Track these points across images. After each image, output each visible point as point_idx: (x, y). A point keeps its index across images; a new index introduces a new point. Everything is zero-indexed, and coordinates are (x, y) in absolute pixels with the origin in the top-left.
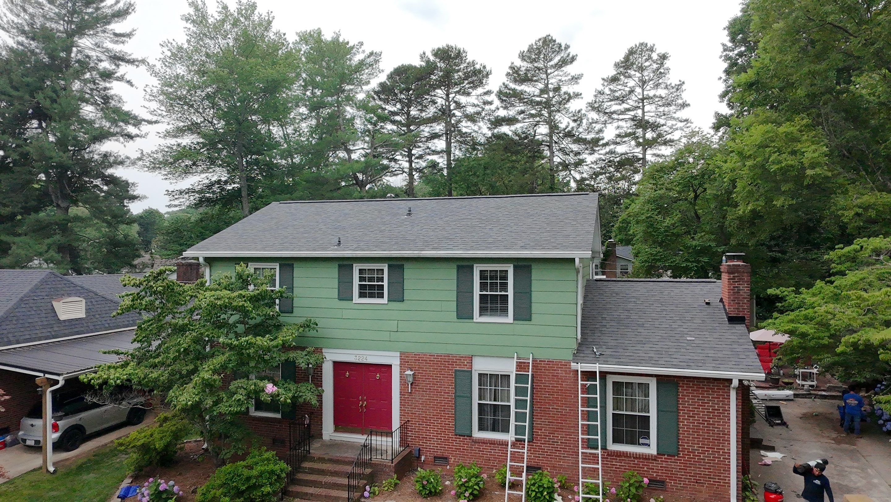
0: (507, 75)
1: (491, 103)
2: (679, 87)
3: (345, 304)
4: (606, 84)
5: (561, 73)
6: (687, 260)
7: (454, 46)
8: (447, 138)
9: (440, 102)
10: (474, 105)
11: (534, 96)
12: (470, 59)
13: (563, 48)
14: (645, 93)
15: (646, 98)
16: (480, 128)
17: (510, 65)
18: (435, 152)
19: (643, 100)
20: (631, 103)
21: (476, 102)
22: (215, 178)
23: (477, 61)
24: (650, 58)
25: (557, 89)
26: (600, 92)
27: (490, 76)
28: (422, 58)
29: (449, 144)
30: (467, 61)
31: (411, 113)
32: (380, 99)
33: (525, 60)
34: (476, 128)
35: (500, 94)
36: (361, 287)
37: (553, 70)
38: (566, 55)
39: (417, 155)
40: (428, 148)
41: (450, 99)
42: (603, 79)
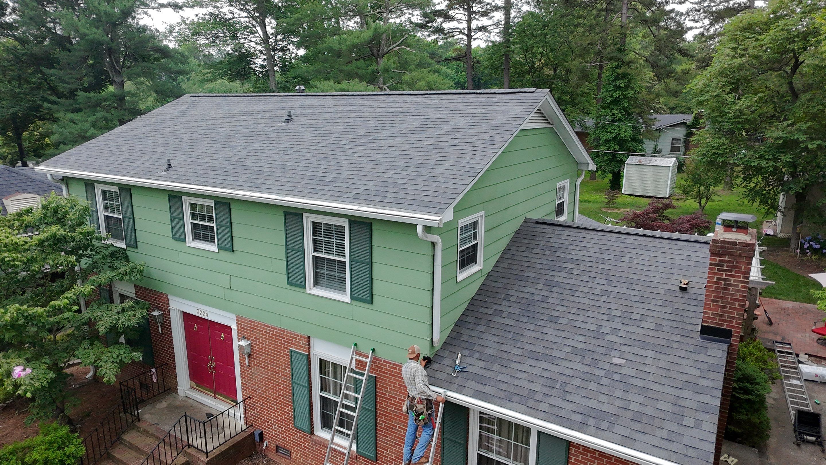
3: (180, 246)
6: (761, 157)
36: (195, 226)
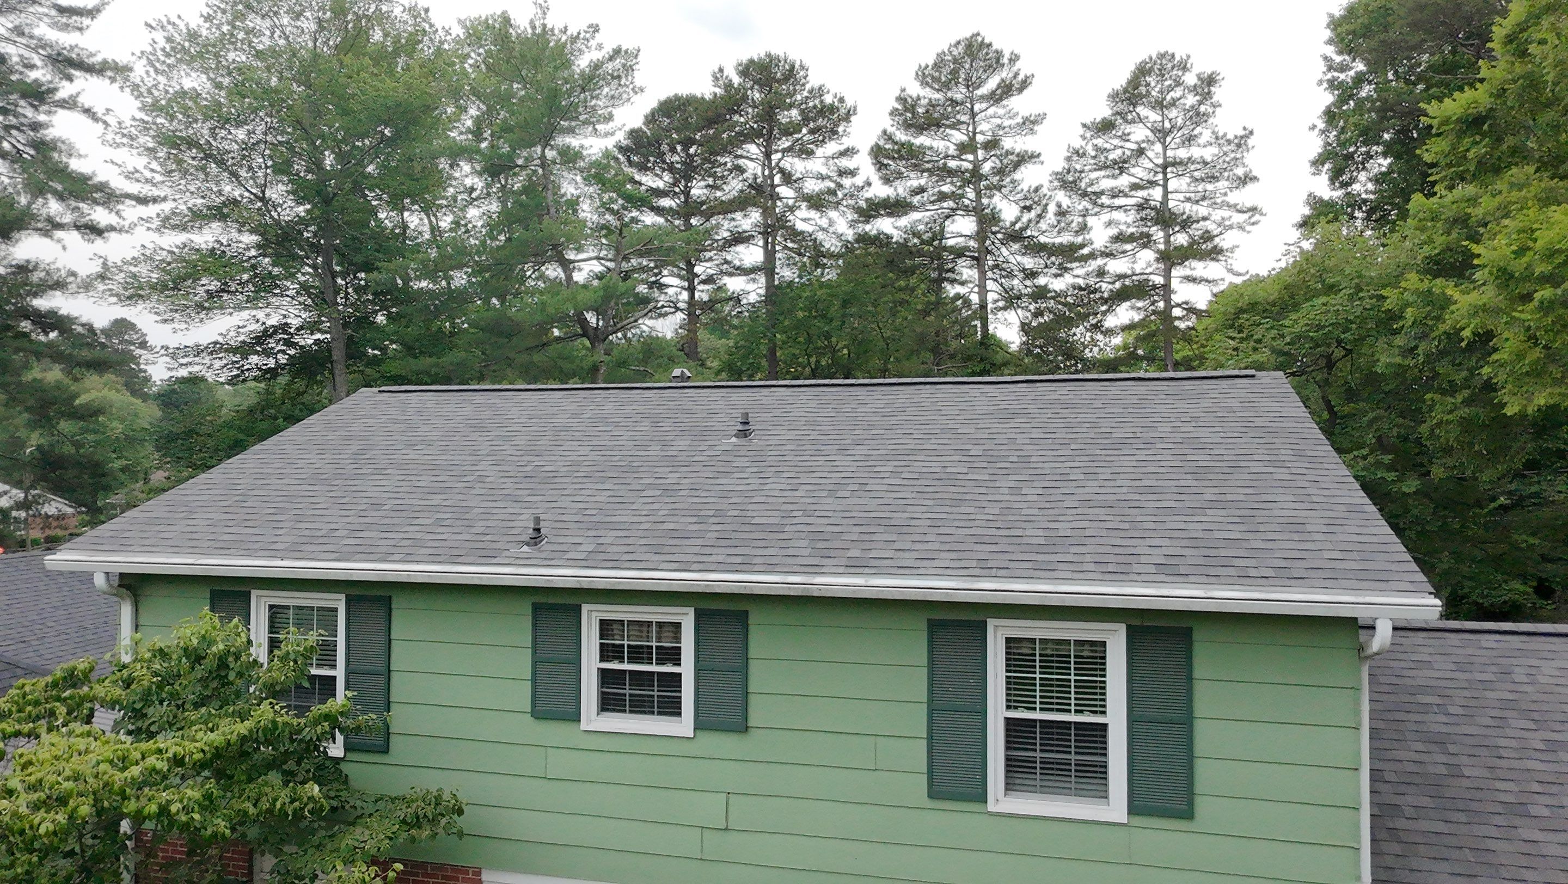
0: (891, 114)
1: (852, 173)
2: (1241, 142)
3: (554, 732)
4: (1088, 135)
5: (1001, 111)
7: (782, 56)
8: (766, 243)
9: (753, 168)
10: (822, 178)
11: (946, 157)
12: (814, 81)
13: (1005, 61)
14: (1170, 153)
15: (1174, 164)
16: (831, 222)
17: (897, 93)
18: (741, 271)
19: (1165, 167)
20: (1139, 172)
21: (824, 171)
22: (274, 321)
23: (828, 86)
24: (1178, 83)
25: (992, 144)
26: (1077, 152)
27: (853, 118)
28: (716, 79)
29: (770, 255)
30: (808, 87)
31: (693, 192)
32: (631, 163)
33: (927, 84)
34: (824, 222)
35: (877, 153)
36: (606, 677)
37: (984, 105)
38: (1011, 75)
39: (703, 277)
40: (726, 262)
41: (773, 164)
42: (1084, 125)
